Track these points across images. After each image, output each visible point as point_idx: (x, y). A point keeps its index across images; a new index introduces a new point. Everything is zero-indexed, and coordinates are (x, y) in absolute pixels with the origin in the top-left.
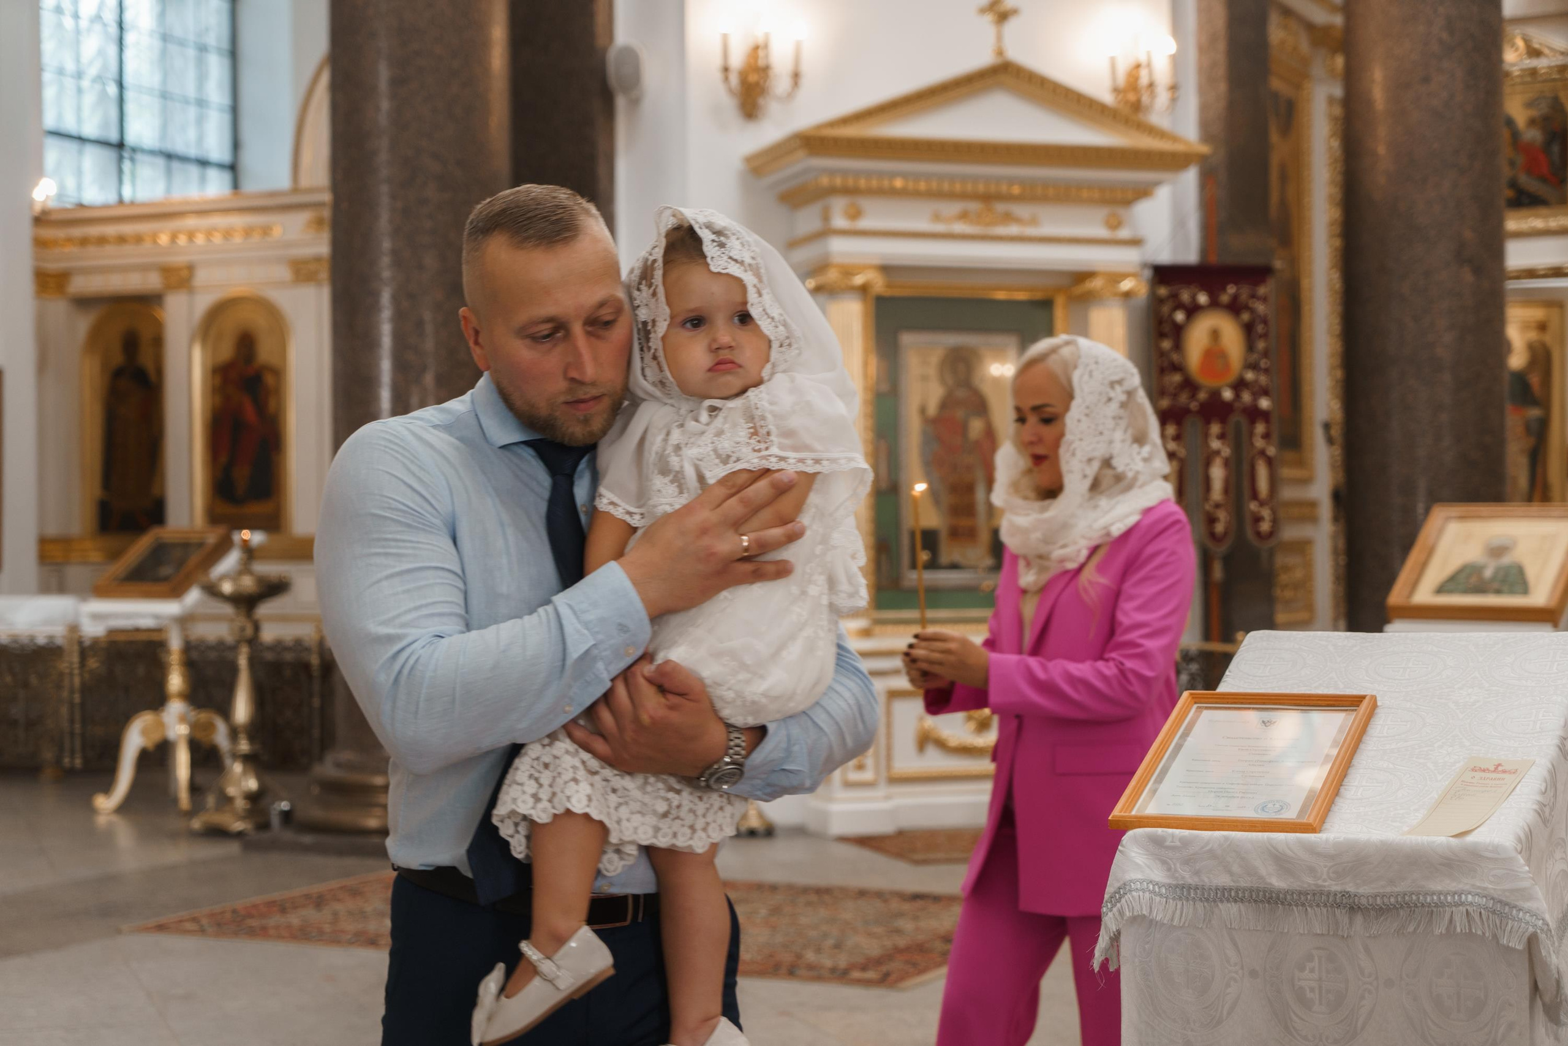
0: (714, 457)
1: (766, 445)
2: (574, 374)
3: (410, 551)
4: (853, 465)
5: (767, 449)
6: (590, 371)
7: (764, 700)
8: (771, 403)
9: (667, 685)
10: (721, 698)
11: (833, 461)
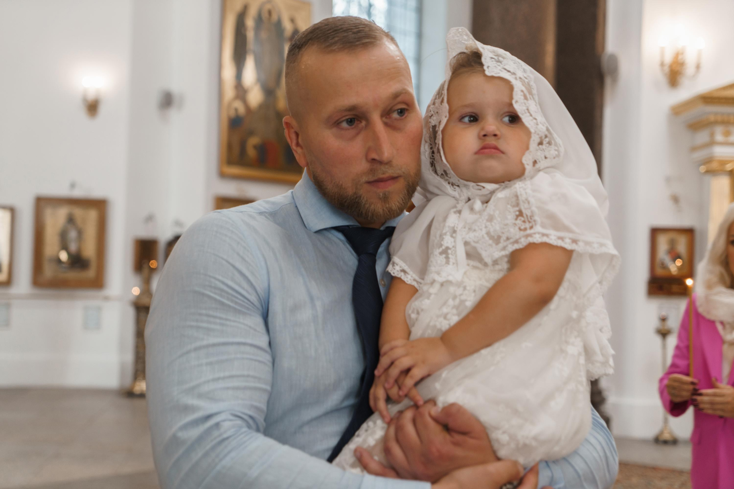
0: (487, 238)
1: (531, 225)
2: (374, 156)
3: (218, 327)
4: (604, 250)
5: (531, 228)
6: (387, 152)
7: (534, 443)
8: (534, 191)
9: (451, 425)
10: (497, 440)
11: (587, 243)
